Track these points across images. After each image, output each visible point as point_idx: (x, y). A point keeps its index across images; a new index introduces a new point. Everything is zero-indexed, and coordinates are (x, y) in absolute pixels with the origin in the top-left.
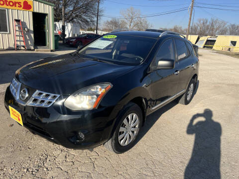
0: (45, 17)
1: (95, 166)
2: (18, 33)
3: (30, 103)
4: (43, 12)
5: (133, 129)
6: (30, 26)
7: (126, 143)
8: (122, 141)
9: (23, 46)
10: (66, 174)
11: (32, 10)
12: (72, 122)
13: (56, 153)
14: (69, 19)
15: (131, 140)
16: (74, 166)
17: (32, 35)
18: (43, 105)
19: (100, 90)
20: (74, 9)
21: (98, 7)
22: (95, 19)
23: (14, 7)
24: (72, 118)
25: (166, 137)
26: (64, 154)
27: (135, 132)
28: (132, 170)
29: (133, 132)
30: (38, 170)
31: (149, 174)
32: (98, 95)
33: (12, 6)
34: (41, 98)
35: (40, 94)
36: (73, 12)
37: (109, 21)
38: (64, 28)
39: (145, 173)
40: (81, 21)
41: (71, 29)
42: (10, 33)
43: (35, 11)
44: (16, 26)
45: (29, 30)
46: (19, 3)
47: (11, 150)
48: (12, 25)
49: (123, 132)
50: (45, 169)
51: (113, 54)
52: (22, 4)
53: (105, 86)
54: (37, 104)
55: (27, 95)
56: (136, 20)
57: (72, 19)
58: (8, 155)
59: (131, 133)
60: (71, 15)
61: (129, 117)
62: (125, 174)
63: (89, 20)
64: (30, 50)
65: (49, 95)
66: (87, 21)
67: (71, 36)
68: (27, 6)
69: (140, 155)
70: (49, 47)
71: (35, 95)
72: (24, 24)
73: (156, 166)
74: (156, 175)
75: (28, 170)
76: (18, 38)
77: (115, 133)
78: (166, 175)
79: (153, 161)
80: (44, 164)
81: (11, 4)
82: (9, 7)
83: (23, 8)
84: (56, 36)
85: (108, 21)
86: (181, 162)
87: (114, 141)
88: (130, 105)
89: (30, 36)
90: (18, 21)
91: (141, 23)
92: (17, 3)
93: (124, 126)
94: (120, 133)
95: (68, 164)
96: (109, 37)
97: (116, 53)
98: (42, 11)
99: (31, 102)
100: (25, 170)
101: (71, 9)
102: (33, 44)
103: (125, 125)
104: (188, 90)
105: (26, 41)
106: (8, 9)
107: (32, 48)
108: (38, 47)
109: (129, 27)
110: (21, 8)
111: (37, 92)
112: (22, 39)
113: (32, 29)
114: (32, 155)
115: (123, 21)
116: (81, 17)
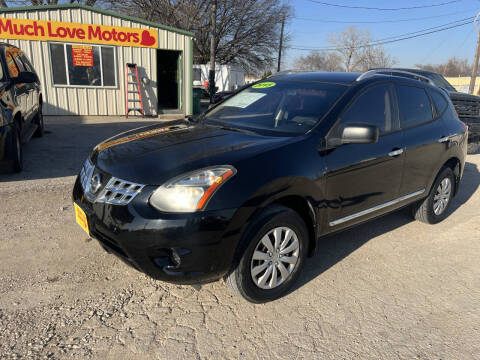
0: (177, 57)
1: (207, 319)
2: (131, 88)
3: (101, 198)
4: (174, 49)
5: (285, 259)
6: (152, 74)
7: (270, 285)
8: (261, 279)
9: (139, 110)
10: (153, 326)
11: (155, 46)
12: (168, 234)
13: (147, 291)
14: (226, 58)
15: (282, 280)
16: (169, 316)
17: (155, 90)
18: (120, 202)
19: (213, 177)
20: (235, 38)
21: (282, 31)
22: (275, 55)
23: (126, 43)
24: (170, 226)
25: (362, 283)
26: (159, 293)
27: (292, 266)
28: (273, 336)
29: (287, 265)
30: (110, 315)
31: (304, 346)
32: (206, 188)
33: (124, 40)
34: (118, 189)
35: (117, 183)
36: (233, 45)
37: (305, 57)
38: (212, 74)
39: (296, 343)
40: (249, 60)
41: (228, 77)
42: (119, 88)
43: (161, 47)
44: (128, 74)
45: (149, 81)
46: (135, 35)
47: (78, 278)
48: (123, 74)
49: (263, 262)
50: (122, 315)
51: (277, 118)
52: (140, 37)
53: (223, 172)
54: (111, 200)
55: (99, 185)
56: (360, 52)
57: (232, 58)
58: (72, 286)
59: (280, 266)
60: (229, 50)
61: (275, 234)
62: (257, 341)
63: (263, 58)
64: (151, 116)
65: (129, 185)
66: (259, 60)
67: (226, 89)
68: (148, 40)
69: (297, 310)
70: (182, 111)
71: (110, 184)
72: (142, 71)
73: (325, 334)
74: (319, 350)
75: (95, 313)
76: (131, 96)
77: (243, 259)
78: (339, 353)
79: (321, 324)
80: (123, 306)
81: (122, 37)
82: (119, 43)
83: (142, 43)
84: (196, 90)
85: (302, 59)
86: (380, 333)
87: (241, 275)
88: (277, 209)
89: (151, 93)
90: (132, 66)
91: (371, 57)
92: (132, 34)
93: (262, 248)
94: (256, 263)
95: (160, 310)
96: (263, 86)
97: (282, 116)
98: (172, 47)
99: (103, 197)
100: (92, 313)
101: (230, 38)
102: (156, 106)
103: (267, 250)
104: (434, 191)
105: (143, 101)
106: (117, 47)
107: (154, 113)
108: (164, 111)
109: (345, 67)
110: (138, 44)
111: (113, 179)
112: (137, 97)
113: (154, 79)
114: (108, 291)
115: (333, 56)
116: (247, 53)
